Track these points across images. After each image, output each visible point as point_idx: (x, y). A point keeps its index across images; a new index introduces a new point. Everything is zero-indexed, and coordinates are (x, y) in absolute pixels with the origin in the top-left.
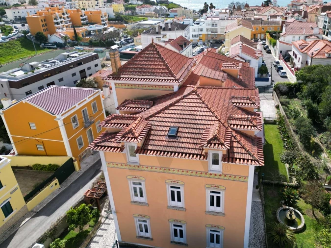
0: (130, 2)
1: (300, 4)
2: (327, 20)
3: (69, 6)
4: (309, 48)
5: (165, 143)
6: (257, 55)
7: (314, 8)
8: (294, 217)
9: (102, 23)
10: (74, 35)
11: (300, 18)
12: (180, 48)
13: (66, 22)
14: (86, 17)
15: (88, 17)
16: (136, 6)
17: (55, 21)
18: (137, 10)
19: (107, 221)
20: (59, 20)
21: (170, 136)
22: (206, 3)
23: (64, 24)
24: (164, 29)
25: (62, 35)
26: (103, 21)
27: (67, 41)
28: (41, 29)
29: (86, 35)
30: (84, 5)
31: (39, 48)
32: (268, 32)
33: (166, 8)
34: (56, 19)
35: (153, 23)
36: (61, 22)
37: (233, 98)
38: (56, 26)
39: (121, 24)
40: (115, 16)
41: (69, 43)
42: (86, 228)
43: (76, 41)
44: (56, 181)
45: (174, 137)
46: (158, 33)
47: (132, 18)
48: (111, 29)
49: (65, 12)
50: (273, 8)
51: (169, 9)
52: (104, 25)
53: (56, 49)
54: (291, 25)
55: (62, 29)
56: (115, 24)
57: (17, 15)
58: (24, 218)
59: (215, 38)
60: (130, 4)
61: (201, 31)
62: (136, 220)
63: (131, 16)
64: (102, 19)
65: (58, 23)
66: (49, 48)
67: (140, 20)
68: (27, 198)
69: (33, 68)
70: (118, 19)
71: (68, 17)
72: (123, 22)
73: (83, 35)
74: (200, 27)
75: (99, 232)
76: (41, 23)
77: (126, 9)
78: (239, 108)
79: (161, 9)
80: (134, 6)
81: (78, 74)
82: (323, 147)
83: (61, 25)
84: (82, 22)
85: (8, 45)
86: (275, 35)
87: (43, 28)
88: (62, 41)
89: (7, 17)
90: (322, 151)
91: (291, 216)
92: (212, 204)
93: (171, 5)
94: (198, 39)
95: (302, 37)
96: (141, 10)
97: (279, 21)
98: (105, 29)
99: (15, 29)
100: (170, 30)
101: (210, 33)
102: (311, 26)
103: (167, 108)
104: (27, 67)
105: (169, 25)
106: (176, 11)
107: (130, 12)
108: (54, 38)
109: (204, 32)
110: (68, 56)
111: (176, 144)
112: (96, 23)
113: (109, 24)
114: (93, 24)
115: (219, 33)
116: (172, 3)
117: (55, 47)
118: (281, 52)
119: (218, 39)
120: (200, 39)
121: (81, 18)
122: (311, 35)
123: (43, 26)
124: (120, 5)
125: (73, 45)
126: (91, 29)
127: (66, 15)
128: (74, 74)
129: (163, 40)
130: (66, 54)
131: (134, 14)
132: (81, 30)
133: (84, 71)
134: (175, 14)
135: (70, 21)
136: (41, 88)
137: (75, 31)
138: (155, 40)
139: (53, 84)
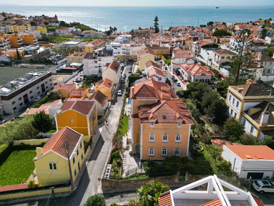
0: (49, 25)
1: (177, 30)
2: (197, 47)
3: (4, 30)
4: (191, 70)
7: (188, 37)
9: (35, 44)
10: (16, 55)
11: (181, 45)
12: (116, 70)
14: (22, 39)
15: (23, 40)
16: (55, 28)
17: (1, 45)
18: (57, 31)
20: (4, 44)
22: (111, 27)
23: (7, 46)
24: (99, 56)
25: (8, 55)
26: (35, 42)
27: (12, 60)
30: (15, 29)
32: (162, 55)
33: (80, 30)
34: (1, 43)
35: (75, 44)
38: (2, 48)
39: (48, 43)
40: (42, 37)
43: (18, 59)
44: (89, 146)
47: (56, 39)
48: (42, 49)
49: (6, 37)
50: (162, 35)
51: (82, 30)
52: (36, 45)
54: (178, 52)
55: (5, 50)
56: (43, 43)
58: (85, 162)
59: (128, 58)
60: (50, 26)
61: (119, 53)
63: (54, 37)
64: (34, 41)
65: (3, 46)
67: (63, 40)
70: (44, 40)
71: (8, 41)
72: (49, 42)
73: (22, 54)
74: (118, 51)
75: (124, 162)
77: (49, 30)
79: (76, 31)
80: (53, 28)
81: (40, 87)
83: (5, 47)
84: (19, 44)
86: (168, 57)
88: (8, 60)
91: (198, 146)
94: (117, 59)
95: (184, 59)
96: (60, 32)
97: (168, 47)
98: (38, 49)
100: (103, 56)
101: (125, 55)
102: (189, 52)
104: (10, 85)
105: (102, 52)
106: (89, 33)
107: (51, 33)
108: (1, 58)
109: (121, 54)
110: (32, 76)
112: (30, 44)
113: (39, 43)
114: (28, 45)
115: (131, 54)
117: (3, 65)
118: (174, 69)
119: (130, 58)
120: (118, 59)
121: (19, 41)
122: (190, 58)
124: (44, 28)
125: (18, 63)
126: (27, 50)
127: (7, 39)
128: (38, 88)
129: (98, 62)
130: (30, 73)
131: (55, 35)
132: (21, 51)
133: (43, 84)
134: (89, 35)
135: (9, 44)
136: (20, 99)
137: (17, 52)
138: (94, 62)
139: (26, 95)
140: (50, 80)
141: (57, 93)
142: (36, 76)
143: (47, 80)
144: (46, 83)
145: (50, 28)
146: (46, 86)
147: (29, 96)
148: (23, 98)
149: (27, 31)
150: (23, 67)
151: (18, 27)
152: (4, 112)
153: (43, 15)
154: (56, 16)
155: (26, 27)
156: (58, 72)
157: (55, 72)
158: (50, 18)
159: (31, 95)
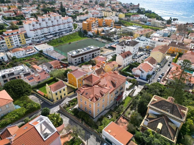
0: (130, 11)
3: (100, 15)
6: (149, 70)
8: (109, 117)
9: (111, 26)
10: (97, 32)
12: (125, 57)
13: (96, 25)
14: (105, 22)
15: (106, 23)
17: (92, 25)
20: (93, 25)
24: (126, 45)
25: (93, 32)
26: (111, 25)
28: (86, 29)
29: (102, 32)
31: (84, 37)
32: (179, 53)
34: (92, 24)
36: (94, 25)
38: (92, 27)
40: (119, 21)
41: (95, 35)
42: (75, 103)
43: (97, 34)
44: (73, 92)
45: (86, 94)
46: (123, 45)
47: (126, 23)
48: (113, 30)
49: (97, 20)
53: (89, 38)
55: (94, 28)
56: (117, 26)
57: (80, 19)
58: (67, 97)
61: (147, 44)
64: (111, 24)
65: (93, 26)
66: (87, 37)
67: (129, 25)
68: (68, 94)
69: (79, 51)
70: (119, 23)
71: (97, 23)
72: (121, 25)
73: (101, 32)
76: (87, 26)
77: (126, 16)
78: (100, 93)
79: (143, 18)
80: (131, 14)
84: (103, 25)
85: (74, 34)
87: (87, 28)
88: (92, 35)
89: (77, 19)
93: (152, 15)
96: (133, 17)
98: (111, 29)
99: (78, 26)
101: (151, 46)
104: (77, 51)
106: (151, 21)
108: (90, 33)
109: (149, 45)
110: (90, 48)
111: (86, 96)
112: (108, 26)
113: (114, 25)
114: (106, 26)
116: (154, 13)
118: (171, 68)
120: (146, 48)
121: (103, 23)
123: (87, 27)
124: (123, 15)
125: (96, 37)
126: (105, 30)
127: (97, 22)
128: (90, 55)
129: (124, 49)
131: (128, 20)
132: (101, 30)
135: (98, 24)
136: (79, 59)
137: (98, 30)
139: (83, 58)
140: (99, 52)
141: (93, 61)
143: (97, 52)
144: (96, 53)
145: (129, 14)
146: (95, 55)
147: (84, 58)
148: (81, 59)
149: (111, 17)
150: (97, 40)
151: (108, 13)
152: (72, 63)
153: (131, 3)
154: (139, 4)
155: (112, 13)
156: (109, 47)
157: (107, 47)
158: (134, 6)
159: (86, 58)
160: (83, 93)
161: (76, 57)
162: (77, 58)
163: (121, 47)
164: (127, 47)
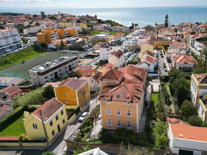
0: (90, 22)
1: (184, 26)
2: (193, 40)
3: (57, 26)
4: (177, 58)
5: (116, 99)
6: (154, 61)
7: (188, 32)
8: (154, 123)
9: (76, 36)
10: (61, 43)
11: (180, 38)
12: (119, 57)
13: (56, 36)
14: (67, 33)
16: (93, 24)
17: (52, 36)
18: (94, 27)
19: (95, 126)
20: (53, 36)
21: (117, 97)
22: (133, 23)
23: (56, 37)
24: (111, 45)
25: (55, 44)
26: (76, 35)
27: (58, 47)
28: (44, 41)
29: (68, 43)
30: (65, 25)
31: (43, 52)
32: (163, 45)
33: (110, 26)
34: (52, 35)
35: (104, 36)
36: (54, 37)
37: (135, 86)
38: (52, 39)
39: (86, 36)
40: (82, 31)
41: (58, 48)
42: (89, 127)
43: (62, 47)
44: (75, 114)
45: (119, 97)
46: (108, 47)
47: (92, 32)
48: (80, 40)
49: (56, 31)
50: (168, 30)
51: (112, 26)
52: (77, 37)
53: (52, 51)
54: (173, 44)
55: (55, 40)
56: (82, 36)
57: (29, 32)
58: (67, 126)
59: (136, 48)
60: (90, 23)
61: (129, 44)
62: (108, 121)
63: (91, 31)
64: (75, 34)
65: (53, 37)
66: (48, 51)
67: (96, 34)
68: (68, 119)
69: (48, 65)
70: (84, 33)
71: (57, 33)
72: (87, 34)
73: (66, 43)
74: (129, 42)
75: (94, 129)
76: (44, 38)
77: (88, 26)
78: (136, 89)
79: (107, 26)
80: (92, 24)
81: (68, 68)
82: (173, 103)
83: (54, 38)
84: (65, 36)
85: (27, 50)
86: (166, 47)
87: (45, 40)
88: (55, 47)
89: (24, 33)
90: (172, 104)
91: (153, 122)
92: (128, 115)
93: (113, 24)
94: (128, 48)
95: (178, 50)
96: (96, 27)
97: (169, 40)
98: (77, 39)
99: (29, 40)
100: (114, 45)
101: (134, 45)
102: (183, 44)
103: (116, 89)
105: (113, 43)
106: (116, 28)
107: (90, 28)
108: (51, 46)
109: (131, 44)
110: (63, 59)
111: (119, 99)
112: (72, 36)
113: (79, 36)
114: (70, 37)
115: (139, 45)
116: (114, 22)
117: (52, 50)
118: (167, 58)
119: (138, 48)
120: (129, 48)
121: (65, 33)
122: (182, 49)
123: (45, 39)
124: (85, 25)
125: (61, 49)
126: (70, 40)
127: (57, 32)
128: (66, 68)
129: (110, 50)
130: (62, 57)
131: (92, 29)
132: (65, 41)
133: (70, 65)
134: (116, 29)
135: (58, 35)
136: (51, 75)
137: (62, 41)
138: (107, 50)
139: (56, 72)
140: (76, 62)
141: (76, 72)
142: (65, 59)
143: (74, 62)
144: (73, 64)
145: (90, 24)
146: (72, 66)
147: (59, 73)
148: (53, 74)
149: (72, 27)
150: (64, 52)
151: (66, 23)
152: (40, 84)
153: (87, 15)
154: (96, 15)
155: (72, 23)
156: (85, 56)
157: (83, 56)
158: (92, 17)
159: (61, 72)
160: (112, 97)
161: (46, 73)
162: (48, 75)
163: (106, 49)
164: (113, 47)
